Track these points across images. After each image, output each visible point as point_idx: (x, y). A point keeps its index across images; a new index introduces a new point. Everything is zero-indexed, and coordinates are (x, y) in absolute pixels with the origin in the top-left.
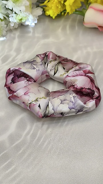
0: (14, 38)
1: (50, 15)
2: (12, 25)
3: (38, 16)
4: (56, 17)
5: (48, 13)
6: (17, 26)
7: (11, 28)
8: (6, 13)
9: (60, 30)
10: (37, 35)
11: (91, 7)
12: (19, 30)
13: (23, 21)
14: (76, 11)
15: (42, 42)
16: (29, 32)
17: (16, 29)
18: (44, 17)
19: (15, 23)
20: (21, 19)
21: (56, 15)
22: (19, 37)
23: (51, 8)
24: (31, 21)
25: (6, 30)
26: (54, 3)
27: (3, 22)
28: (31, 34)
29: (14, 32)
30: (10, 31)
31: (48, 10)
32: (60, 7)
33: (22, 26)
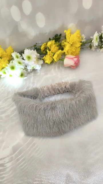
0: (31, 77)
1: (47, 63)
2: (29, 71)
3: (42, 64)
4: (50, 63)
5: (46, 62)
6: (31, 71)
7: (29, 72)
8: (25, 65)
9: (53, 70)
10: (42, 74)
11: (66, 57)
12: (33, 72)
13: (34, 68)
14: (59, 59)
15: (45, 77)
16: (38, 73)
17: (31, 72)
18: (44, 64)
19: (30, 70)
20: (33, 67)
21: (50, 62)
22: (33, 76)
23: (47, 60)
24: (38, 67)
25: (27, 73)
26: (48, 57)
27: (25, 70)
28: (39, 74)
29: (31, 74)
30: (29, 73)
31: (46, 61)
32: (51, 59)
33: (34, 70)
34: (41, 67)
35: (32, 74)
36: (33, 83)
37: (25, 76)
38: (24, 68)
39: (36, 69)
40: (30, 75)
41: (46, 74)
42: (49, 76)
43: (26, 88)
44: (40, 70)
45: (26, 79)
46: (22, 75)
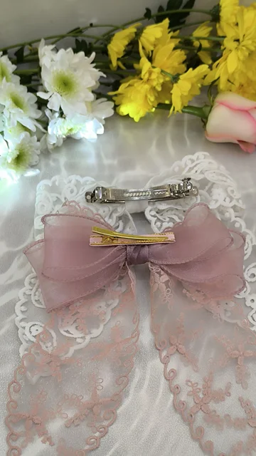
35: (62, 158)
38: (33, 129)
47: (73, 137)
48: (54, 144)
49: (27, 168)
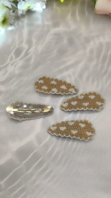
6: (25, 12)
7: (19, 15)
20: (29, 7)
24: (38, 7)
25: (14, 18)
27: (11, 11)
30: (18, 18)
34: (44, 7)
35: (25, 21)
36: (29, 42)
37: (11, 25)
38: (10, 7)
39: (34, 9)
40: (20, 23)
41: (56, 25)
42: (61, 29)
43: (14, 51)
44: (43, 14)
45: (12, 31)
46: (4, 21)
47: (31, 10)
48: (21, 14)
49: (8, 25)
